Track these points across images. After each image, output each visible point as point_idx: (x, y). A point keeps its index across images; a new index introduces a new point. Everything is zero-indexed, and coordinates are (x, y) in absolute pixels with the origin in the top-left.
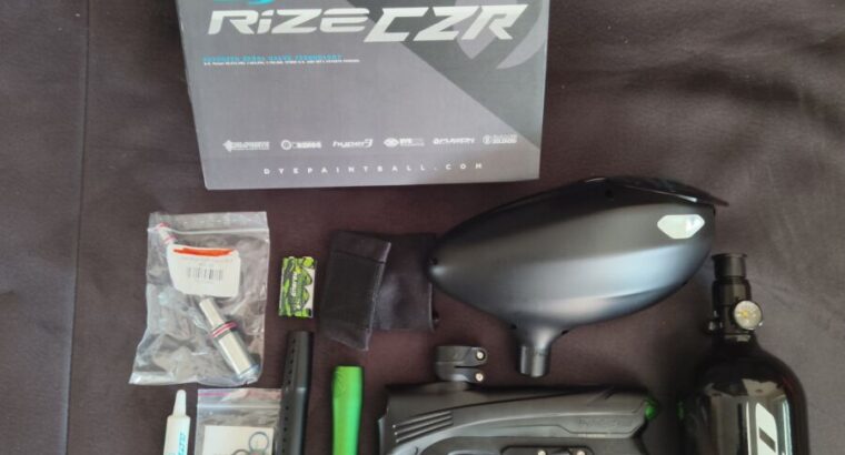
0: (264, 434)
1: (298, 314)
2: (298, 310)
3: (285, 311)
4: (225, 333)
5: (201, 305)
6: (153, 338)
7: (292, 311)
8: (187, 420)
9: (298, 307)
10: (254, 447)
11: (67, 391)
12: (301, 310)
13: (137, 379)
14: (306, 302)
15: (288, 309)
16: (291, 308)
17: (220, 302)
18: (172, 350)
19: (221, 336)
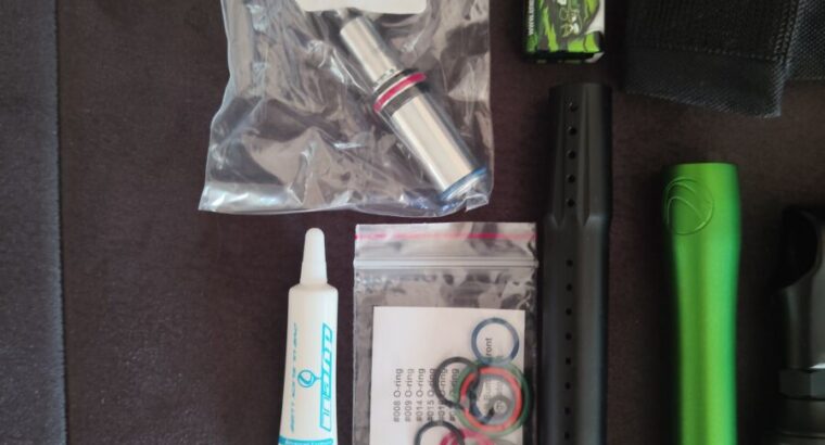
0: (502, 322)
1: (575, 47)
2: (573, 36)
3: (545, 40)
4: (406, 96)
5: (344, 33)
6: (242, 107)
7: (560, 40)
8: (332, 296)
9: (576, 29)
10: (483, 351)
11: (54, 241)
12: (582, 35)
13: (217, 198)
14: (592, 17)
15: (552, 36)
16: (559, 32)
17: (387, 27)
18: (288, 135)
19: (397, 104)
